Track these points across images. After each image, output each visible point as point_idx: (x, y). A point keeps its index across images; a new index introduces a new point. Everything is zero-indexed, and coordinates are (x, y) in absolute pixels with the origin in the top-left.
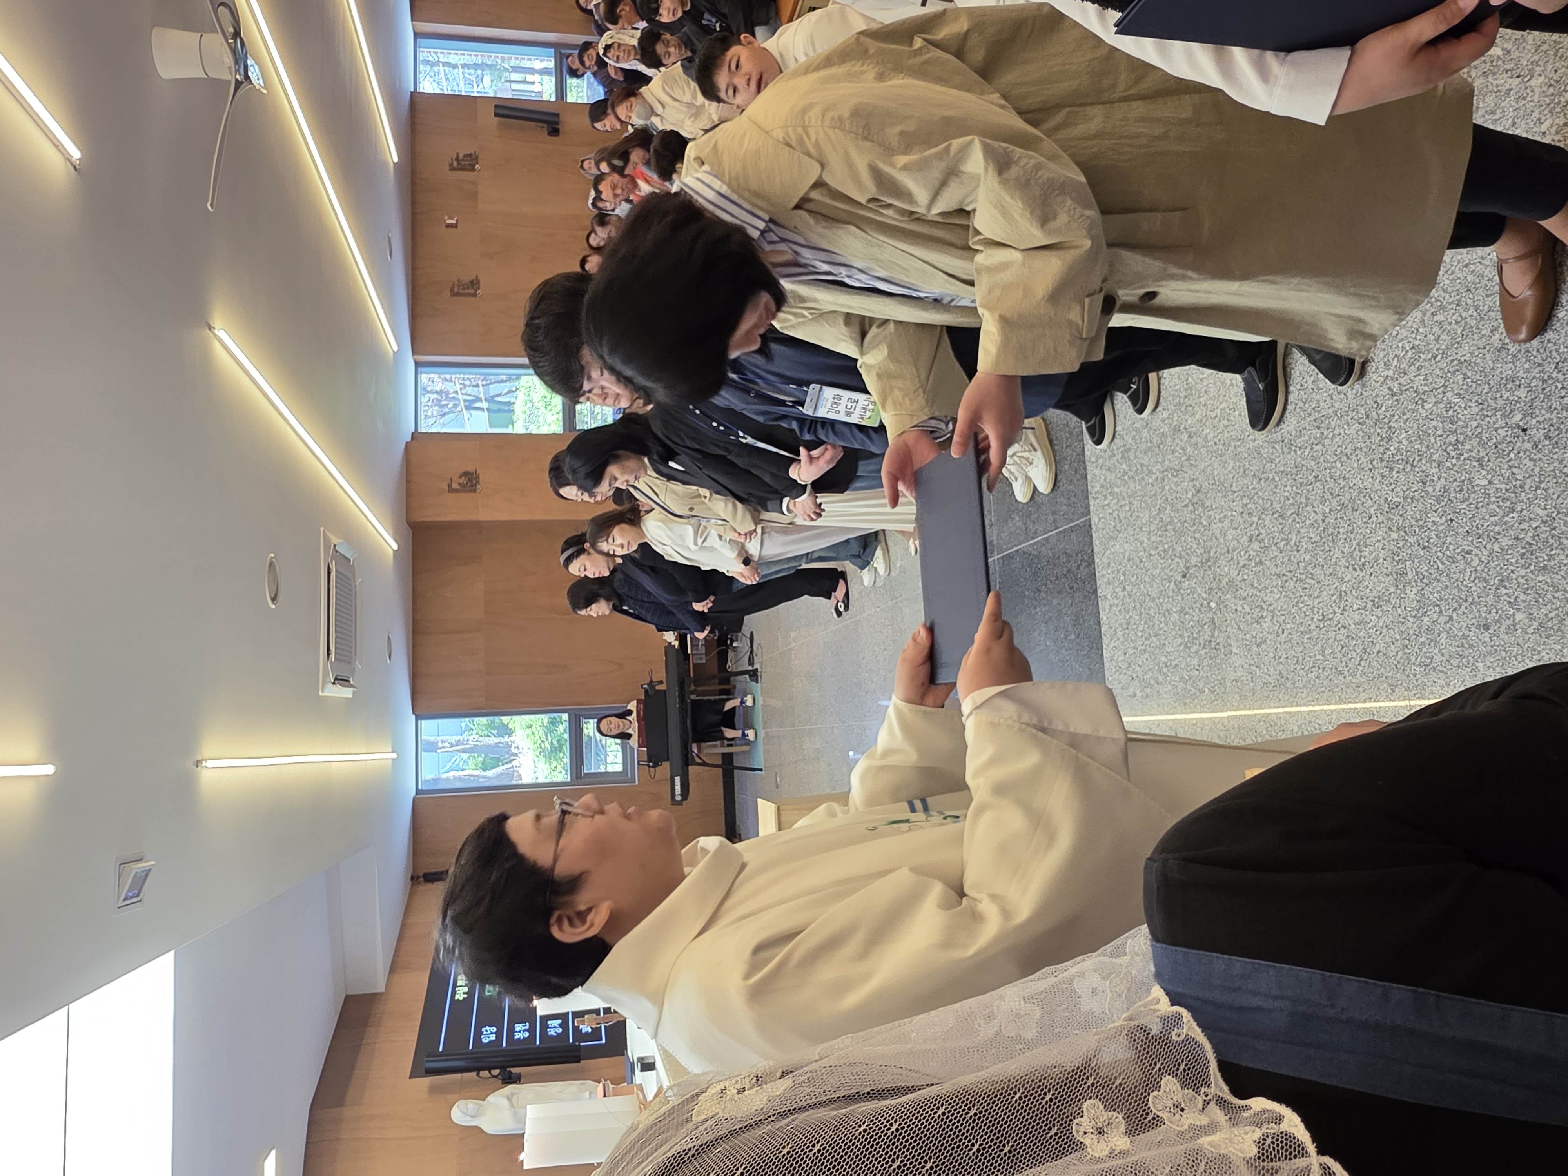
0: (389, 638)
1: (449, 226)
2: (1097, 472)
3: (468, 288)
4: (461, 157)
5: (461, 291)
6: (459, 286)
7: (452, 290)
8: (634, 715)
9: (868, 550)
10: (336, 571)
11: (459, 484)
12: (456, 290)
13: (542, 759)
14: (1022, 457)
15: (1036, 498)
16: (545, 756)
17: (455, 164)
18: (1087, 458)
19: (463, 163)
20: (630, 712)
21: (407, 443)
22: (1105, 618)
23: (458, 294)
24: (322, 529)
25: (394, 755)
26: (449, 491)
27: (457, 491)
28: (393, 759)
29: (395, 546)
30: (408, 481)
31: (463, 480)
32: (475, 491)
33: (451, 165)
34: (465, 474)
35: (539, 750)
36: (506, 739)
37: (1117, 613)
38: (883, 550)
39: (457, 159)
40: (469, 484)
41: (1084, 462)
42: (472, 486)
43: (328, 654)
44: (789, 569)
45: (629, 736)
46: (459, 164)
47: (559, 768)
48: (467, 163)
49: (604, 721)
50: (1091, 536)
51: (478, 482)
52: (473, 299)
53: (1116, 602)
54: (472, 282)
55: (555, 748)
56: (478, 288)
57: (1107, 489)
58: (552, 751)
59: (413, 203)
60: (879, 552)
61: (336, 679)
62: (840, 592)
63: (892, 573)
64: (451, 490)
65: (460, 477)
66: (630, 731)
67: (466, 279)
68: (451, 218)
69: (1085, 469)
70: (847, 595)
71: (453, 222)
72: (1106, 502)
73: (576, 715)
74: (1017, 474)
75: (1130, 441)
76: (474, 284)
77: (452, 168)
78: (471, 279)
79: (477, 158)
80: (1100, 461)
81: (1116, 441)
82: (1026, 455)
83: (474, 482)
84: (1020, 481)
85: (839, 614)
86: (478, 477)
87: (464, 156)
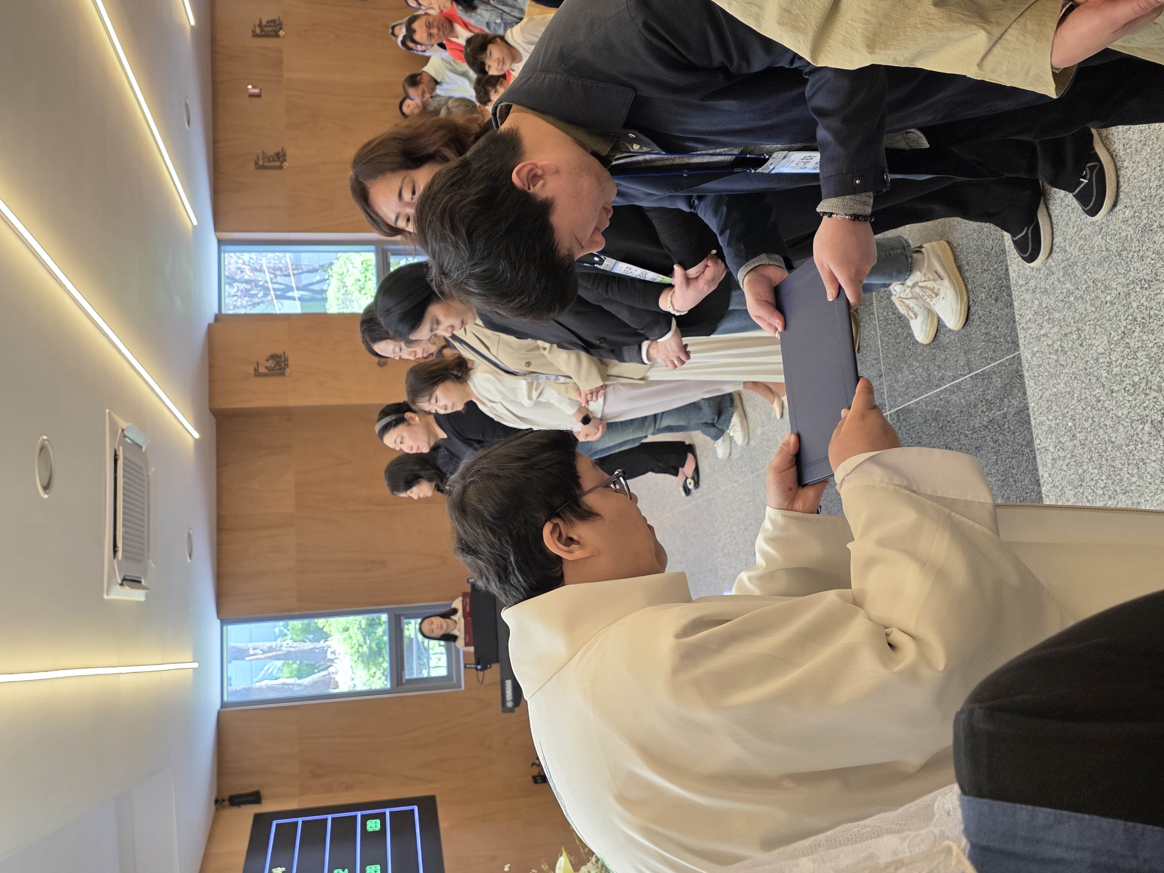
0: (189, 535)
1: (252, 96)
2: (1028, 297)
3: (274, 160)
4: (264, 23)
5: (267, 164)
6: (263, 159)
7: (256, 163)
8: (460, 613)
9: (723, 418)
10: (125, 458)
11: (267, 368)
12: (261, 163)
13: (361, 666)
14: (926, 287)
15: (941, 337)
16: (362, 661)
17: (258, 31)
18: (1012, 282)
19: (266, 29)
20: (455, 611)
21: (210, 325)
22: (1046, 475)
23: (264, 167)
24: (107, 411)
25: (196, 665)
26: (256, 375)
27: (265, 375)
28: (194, 669)
29: (197, 435)
30: (211, 366)
31: (271, 364)
32: (283, 374)
33: (253, 31)
34: (273, 357)
35: (357, 654)
36: (322, 643)
37: (1065, 468)
38: (740, 416)
39: (260, 25)
40: (277, 367)
41: (1008, 287)
42: (280, 369)
43: (115, 552)
44: (634, 440)
45: (454, 638)
46: (262, 31)
47: (379, 674)
48: (270, 29)
49: (427, 622)
50: (1022, 376)
51: (287, 365)
52: (279, 172)
53: (1062, 454)
54: (277, 154)
55: (374, 652)
56: (285, 160)
57: (1043, 316)
58: (370, 656)
59: (214, 72)
60: (735, 419)
61: (124, 580)
62: (688, 468)
63: (752, 443)
64: (257, 374)
65: (268, 360)
66: (456, 632)
67: (271, 151)
68: (253, 87)
69: (1010, 295)
70: (697, 470)
71: (256, 91)
72: (1043, 332)
73: (396, 615)
74: (916, 309)
75: (1076, 252)
76: (280, 156)
77: (255, 35)
78: (277, 151)
79: (281, 24)
80: (1032, 283)
81: (1054, 255)
82: (929, 284)
83: (283, 364)
84: (920, 318)
85: (687, 491)
86: (287, 360)
87: (268, 22)
